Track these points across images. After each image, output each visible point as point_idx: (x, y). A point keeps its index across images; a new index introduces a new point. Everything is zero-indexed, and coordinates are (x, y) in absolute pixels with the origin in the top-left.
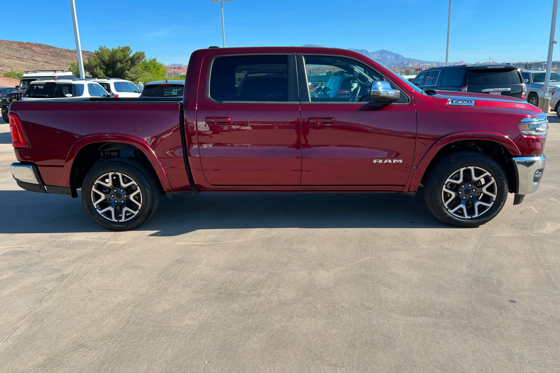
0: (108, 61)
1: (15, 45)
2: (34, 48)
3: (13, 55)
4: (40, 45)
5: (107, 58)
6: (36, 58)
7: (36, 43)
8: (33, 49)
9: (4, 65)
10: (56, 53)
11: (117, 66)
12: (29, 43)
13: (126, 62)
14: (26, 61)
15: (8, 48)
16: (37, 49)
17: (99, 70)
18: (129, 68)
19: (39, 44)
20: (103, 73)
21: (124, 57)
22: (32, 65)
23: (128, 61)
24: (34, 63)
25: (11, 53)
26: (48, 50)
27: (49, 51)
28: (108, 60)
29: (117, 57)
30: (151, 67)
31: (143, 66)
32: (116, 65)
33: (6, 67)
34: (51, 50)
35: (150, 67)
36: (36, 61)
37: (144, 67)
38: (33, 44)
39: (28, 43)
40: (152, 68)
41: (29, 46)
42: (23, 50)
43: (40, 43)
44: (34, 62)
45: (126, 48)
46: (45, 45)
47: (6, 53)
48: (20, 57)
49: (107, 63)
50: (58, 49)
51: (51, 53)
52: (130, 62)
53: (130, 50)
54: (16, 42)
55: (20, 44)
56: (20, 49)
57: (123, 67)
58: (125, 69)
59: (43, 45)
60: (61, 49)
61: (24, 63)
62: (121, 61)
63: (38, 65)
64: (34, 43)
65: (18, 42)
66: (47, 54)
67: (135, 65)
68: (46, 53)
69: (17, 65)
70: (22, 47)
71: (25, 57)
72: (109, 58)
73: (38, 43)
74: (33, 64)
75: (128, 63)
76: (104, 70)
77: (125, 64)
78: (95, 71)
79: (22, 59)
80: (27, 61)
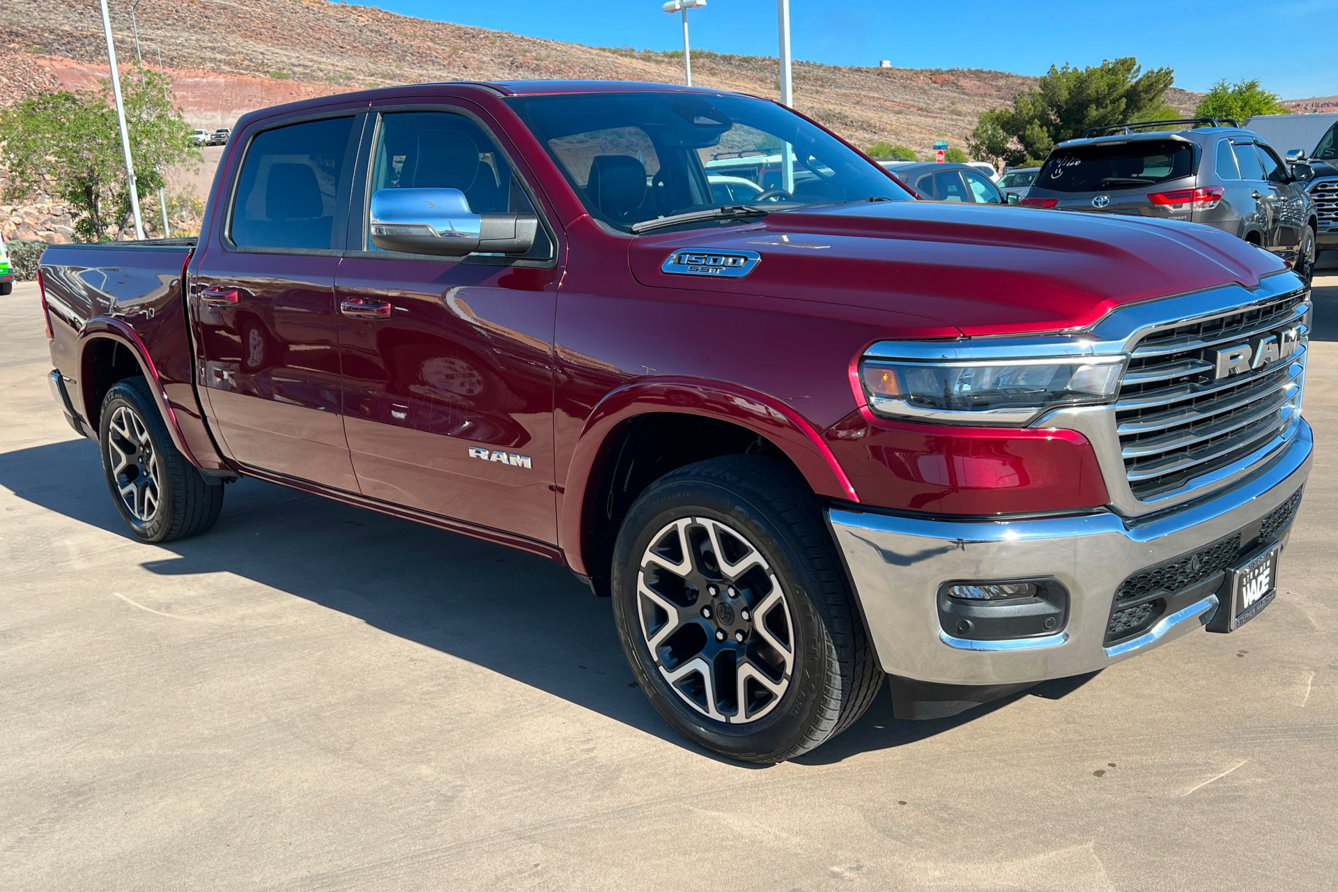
0: (1066, 102)
1: (922, 78)
2: (962, 82)
3: (913, 103)
4: (978, 74)
5: (1064, 95)
6: (959, 107)
7: (969, 70)
8: (959, 84)
9: (883, 130)
10: (1012, 89)
11: (1088, 115)
12: (954, 70)
13: (1113, 102)
14: (936, 115)
15: (905, 87)
16: (967, 84)
17: (1037, 129)
18: (1121, 117)
19: (976, 70)
20: (1049, 137)
21: (1109, 89)
22: (946, 124)
23: (1121, 97)
24: (952, 120)
25: (907, 100)
26: (994, 83)
27: (996, 86)
28: (1068, 99)
29: (1089, 92)
30: (1233, 107)
31: (1210, 108)
32: (1085, 112)
33: (886, 133)
34: (1001, 82)
35: (1231, 109)
36: (959, 114)
37: (1214, 109)
38: (962, 72)
39: (951, 72)
40: (1238, 110)
41: (953, 78)
42: (936, 89)
43: (979, 68)
44: (954, 117)
45: (1124, 62)
46: (990, 72)
47: (897, 100)
48: (924, 106)
49: (1063, 110)
50: (1017, 77)
51: (999, 89)
52: (1124, 100)
53: (1136, 67)
54: (926, 70)
55: (934, 75)
56: (933, 88)
57: (1104, 117)
58: (1109, 122)
59: (986, 72)
60: (1024, 78)
61: (930, 121)
62: (1099, 102)
63: (960, 123)
64: (965, 69)
65: (931, 71)
66: (990, 95)
67: (1139, 109)
68: (988, 92)
69: (913, 127)
70: (938, 81)
71: (938, 105)
72: (1069, 94)
73: (973, 69)
74: (950, 122)
75: (1119, 106)
76: (1051, 129)
77: (1109, 108)
78: (1028, 133)
79: (928, 112)
80: (939, 116)
